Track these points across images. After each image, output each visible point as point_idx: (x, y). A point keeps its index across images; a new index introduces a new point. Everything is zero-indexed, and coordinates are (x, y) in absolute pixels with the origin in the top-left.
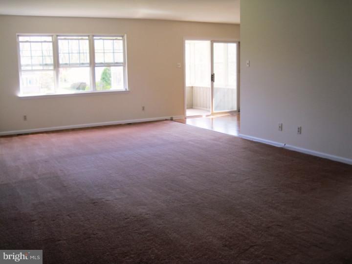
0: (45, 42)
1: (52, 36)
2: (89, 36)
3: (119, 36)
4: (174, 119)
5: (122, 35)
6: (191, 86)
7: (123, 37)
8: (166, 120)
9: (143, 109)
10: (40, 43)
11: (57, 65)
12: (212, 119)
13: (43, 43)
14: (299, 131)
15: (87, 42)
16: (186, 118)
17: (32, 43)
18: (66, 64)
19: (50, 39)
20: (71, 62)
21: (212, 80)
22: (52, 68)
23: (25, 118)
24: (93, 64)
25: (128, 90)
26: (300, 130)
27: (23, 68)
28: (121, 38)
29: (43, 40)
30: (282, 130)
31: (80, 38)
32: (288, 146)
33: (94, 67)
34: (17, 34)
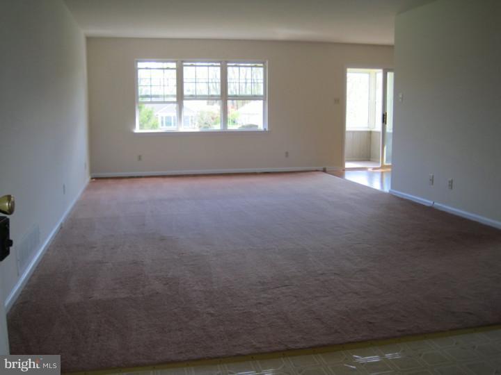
0: (168, 68)
1: (176, 62)
2: (220, 62)
3: (260, 63)
4: (327, 170)
5: (264, 60)
7: (263, 63)
8: (317, 171)
9: (287, 154)
10: (162, 71)
11: (180, 96)
12: (382, 173)
13: (165, 71)
14: (449, 185)
15: (219, 69)
16: (344, 170)
17: (153, 70)
18: (192, 96)
19: (174, 65)
20: (197, 94)
21: (384, 121)
22: (175, 100)
23: (140, 158)
24: (224, 97)
25: (267, 130)
26: (451, 184)
27: (140, 100)
28: (262, 65)
29: (165, 67)
30: (432, 184)
31: (210, 64)
32: (438, 205)
33: (226, 100)
34: (136, 59)
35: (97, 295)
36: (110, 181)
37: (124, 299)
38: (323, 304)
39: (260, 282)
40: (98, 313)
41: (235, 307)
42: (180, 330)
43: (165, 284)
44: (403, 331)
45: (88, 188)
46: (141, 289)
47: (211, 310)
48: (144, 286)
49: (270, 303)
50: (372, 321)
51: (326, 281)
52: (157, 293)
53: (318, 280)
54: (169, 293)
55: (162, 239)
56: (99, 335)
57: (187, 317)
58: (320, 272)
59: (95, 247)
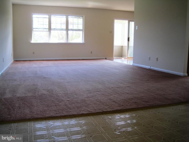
1: (49, 15)
2: (66, 16)
3: (81, 17)
4: (107, 59)
5: (83, 16)
6: (122, 45)
7: (83, 17)
8: (103, 59)
9: (91, 52)
11: (50, 29)
12: (128, 60)
13: (44, 18)
14: (157, 60)
16: (113, 59)
17: (39, 18)
18: (55, 29)
19: (47, 16)
20: (57, 28)
21: (128, 41)
22: (48, 30)
23: (34, 53)
24: (67, 29)
25: (84, 43)
27: (34, 30)
28: (82, 17)
30: (150, 60)
32: (152, 68)
33: (68, 31)
34: (32, 14)
35: (18, 95)
36: (21, 62)
37: (30, 96)
38: (115, 97)
39: (87, 90)
40: (19, 101)
41: (78, 98)
42: (55, 106)
43: (47, 91)
44: (150, 105)
45: (12, 64)
46: (38, 93)
47: (68, 99)
48: (38, 92)
49: (93, 97)
50: (137, 102)
51: (114, 90)
52: (44, 94)
53: (111, 89)
54: (49, 94)
55: (45, 78)
56: (20, 108)
57: (58, 102)
58: (111, 87)
59: (16, 80)
